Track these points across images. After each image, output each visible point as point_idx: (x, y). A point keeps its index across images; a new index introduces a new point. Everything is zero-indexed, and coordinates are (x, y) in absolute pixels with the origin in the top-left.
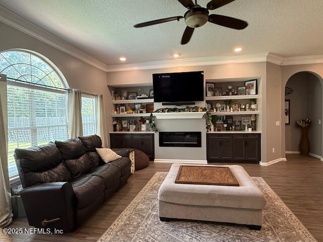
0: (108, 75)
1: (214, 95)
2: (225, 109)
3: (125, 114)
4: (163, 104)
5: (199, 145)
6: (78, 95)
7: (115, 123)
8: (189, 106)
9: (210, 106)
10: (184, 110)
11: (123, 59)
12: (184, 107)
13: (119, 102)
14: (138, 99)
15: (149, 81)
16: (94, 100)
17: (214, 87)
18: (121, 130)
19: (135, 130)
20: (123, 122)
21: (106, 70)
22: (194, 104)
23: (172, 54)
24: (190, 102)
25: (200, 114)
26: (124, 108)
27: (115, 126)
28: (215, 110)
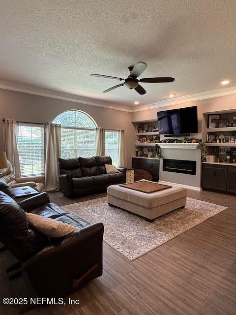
0: (132, 114)
1: (217, 126)
2: (229, 141)
3: (145, 144)
4: (165, 136)
5: (194, 173)
6: (102, 132)
7: (137, 150)
8: (187, 137)
9: (213, 137)
10: (181, 141)
11: (136, 103)
12: (183, 138)
13: (141, 134)
14: (154, 131)
15: (156, 117)
16: (118, 133)
17: (219, 118)
18: (142, 156)
19: (151, 157)
20: (144, 149)
21: (131, 111)
22: (189, 135)
23: (168, 95)
24: (185, 134)
25: (194, 145)
26: (145, 138)
27: (137, 152)
28: (218, 141)
